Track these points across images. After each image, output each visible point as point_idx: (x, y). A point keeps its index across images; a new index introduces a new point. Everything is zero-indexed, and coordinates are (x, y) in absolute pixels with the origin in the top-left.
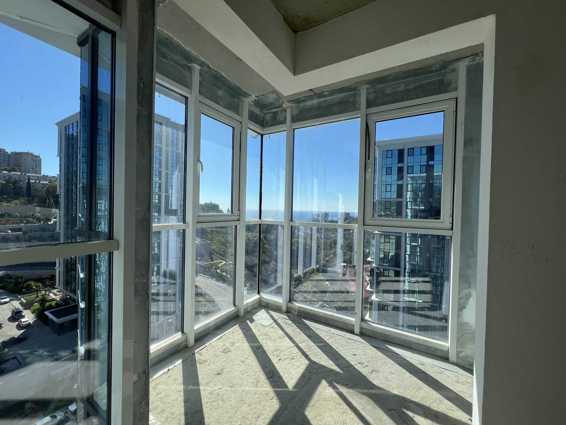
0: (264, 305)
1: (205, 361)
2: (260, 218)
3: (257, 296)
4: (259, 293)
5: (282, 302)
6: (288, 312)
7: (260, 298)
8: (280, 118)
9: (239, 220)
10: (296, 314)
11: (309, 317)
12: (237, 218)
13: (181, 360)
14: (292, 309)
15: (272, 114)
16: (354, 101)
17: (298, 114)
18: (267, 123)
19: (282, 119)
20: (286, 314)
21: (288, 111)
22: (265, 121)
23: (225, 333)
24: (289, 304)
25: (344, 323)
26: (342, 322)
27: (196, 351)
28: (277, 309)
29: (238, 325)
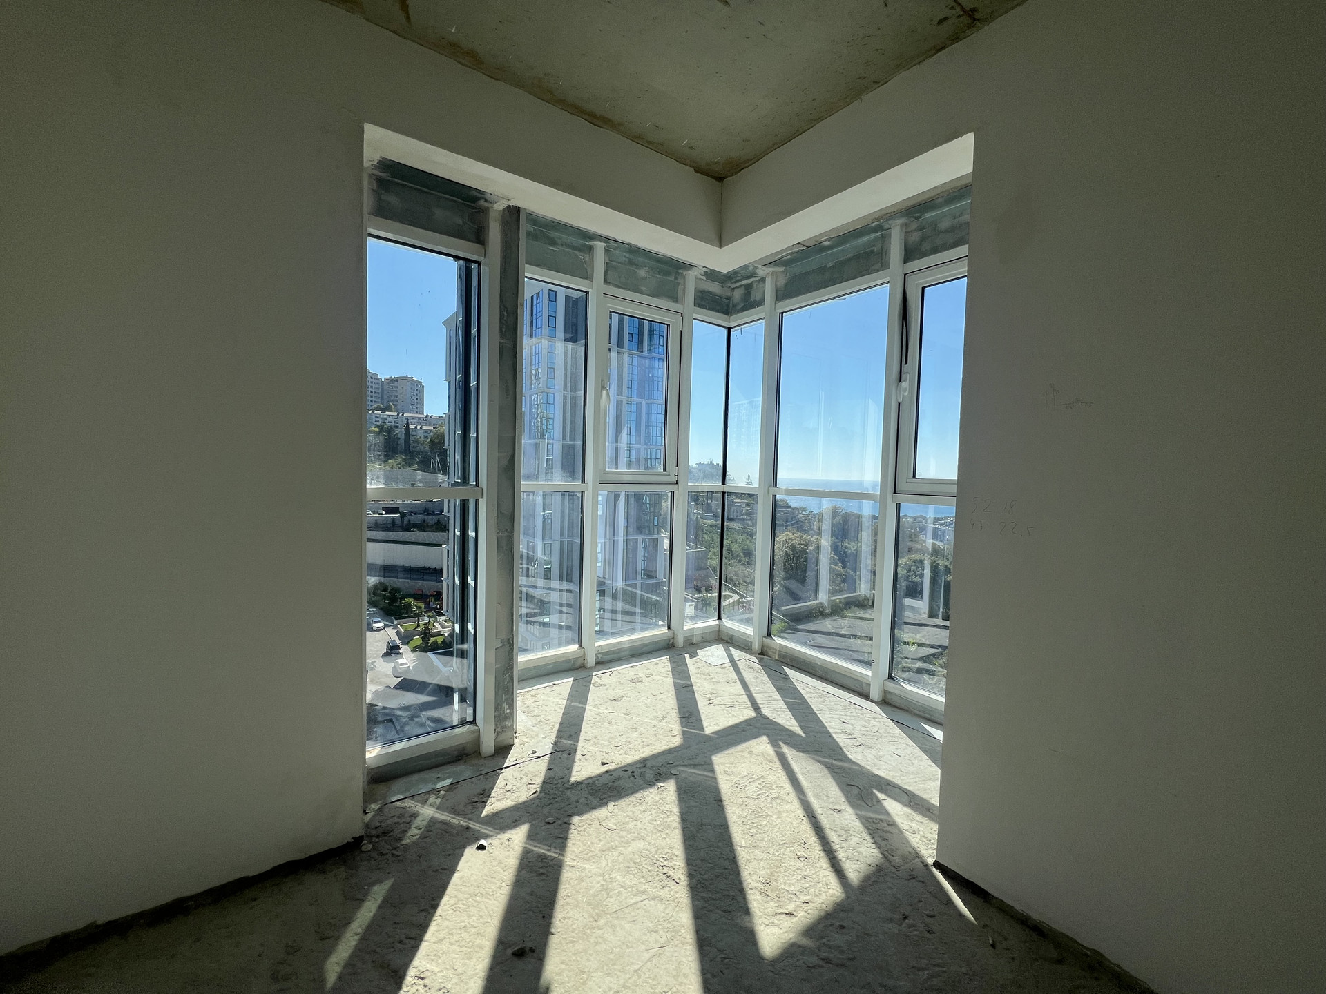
0: (726, 639)
1: (602, 685)
2: (724, 483)
3: (717, 622)
4: (719, 618)
5: (752, 634)
6: (763, 653)
7: (719, 625)
8: (755, 296)
9: (677, 483)
10: (777, 658)
11: (798, 666)
12: (674, 479)
13: (572, 679)
14: (770, 648)
15: (743, 288)
16: (882, 249)
17: (786, 285)
18: (733, 307)
19: (758, 297)
20: (757, 656)
21: (768, 281)
22: (731, 302)
23: (643, 662)
24: (767, 640)
25: (855, 679)
26: (851, 678)
27: (594, 674)
28: (745, 647)
29: (668, 657)
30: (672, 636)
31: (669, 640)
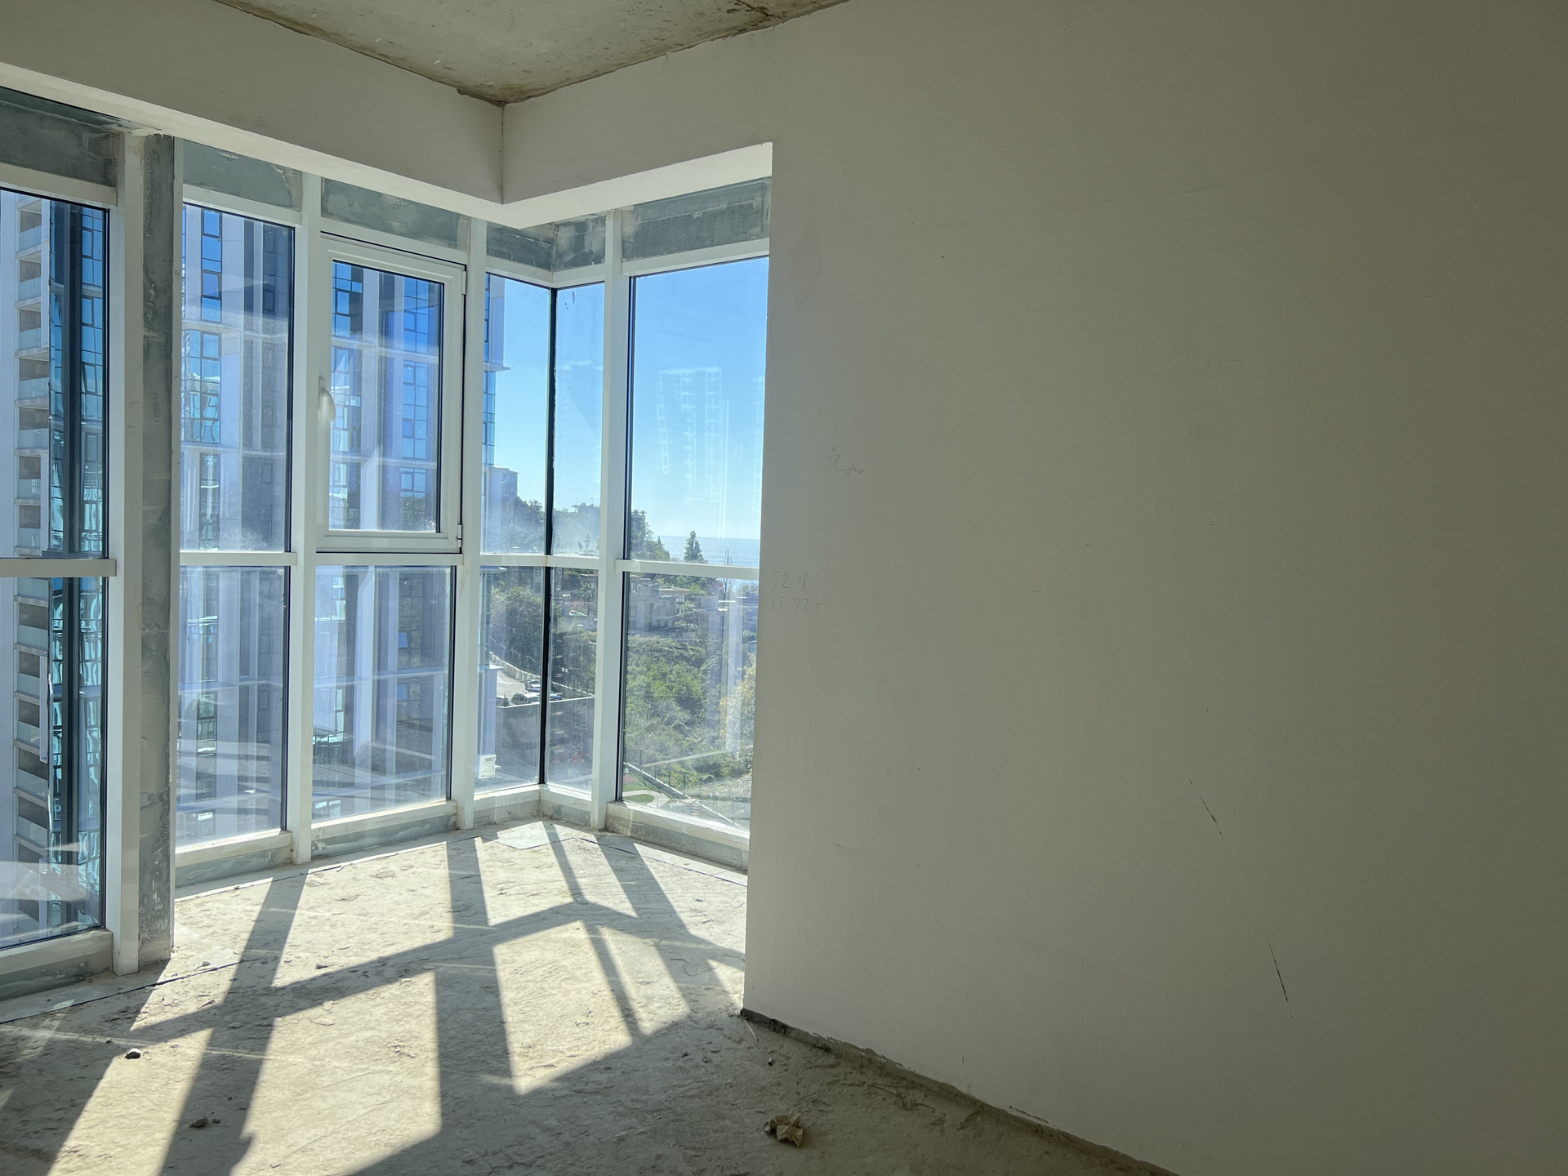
0: (550, 814)
1: (322, 884)
2: (548, 552)
4: (542, 781)
5: (590, 800)
6: (607, 828)
7: (539, 792)
8: (591, 245)
9: (461, 552)
10: (629, 834)
12: (456, 545)
14: (619, 819)
15: (573, 228)
17: (636, 235)
18: (560, 255)
19: (595, 248)
20: (597, 833)
21: (609, 222)
22: (555, 248)
23: (399, 852)
24: (612, 807)
27: (310, 871)
28: (579, 821)
29: (445, 843)
30: (454, 811)
31: (449, 817)
